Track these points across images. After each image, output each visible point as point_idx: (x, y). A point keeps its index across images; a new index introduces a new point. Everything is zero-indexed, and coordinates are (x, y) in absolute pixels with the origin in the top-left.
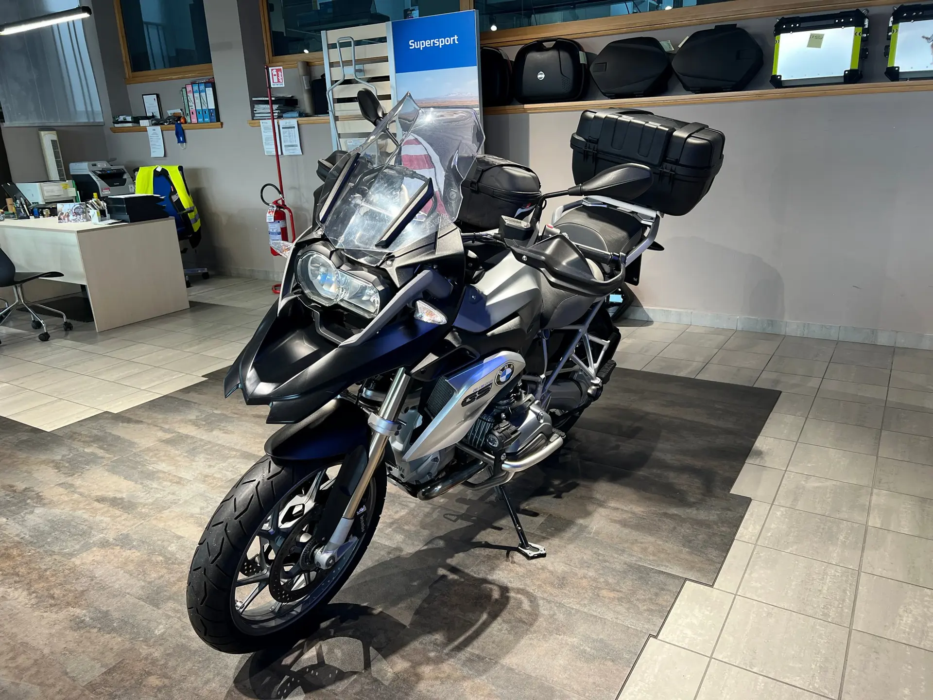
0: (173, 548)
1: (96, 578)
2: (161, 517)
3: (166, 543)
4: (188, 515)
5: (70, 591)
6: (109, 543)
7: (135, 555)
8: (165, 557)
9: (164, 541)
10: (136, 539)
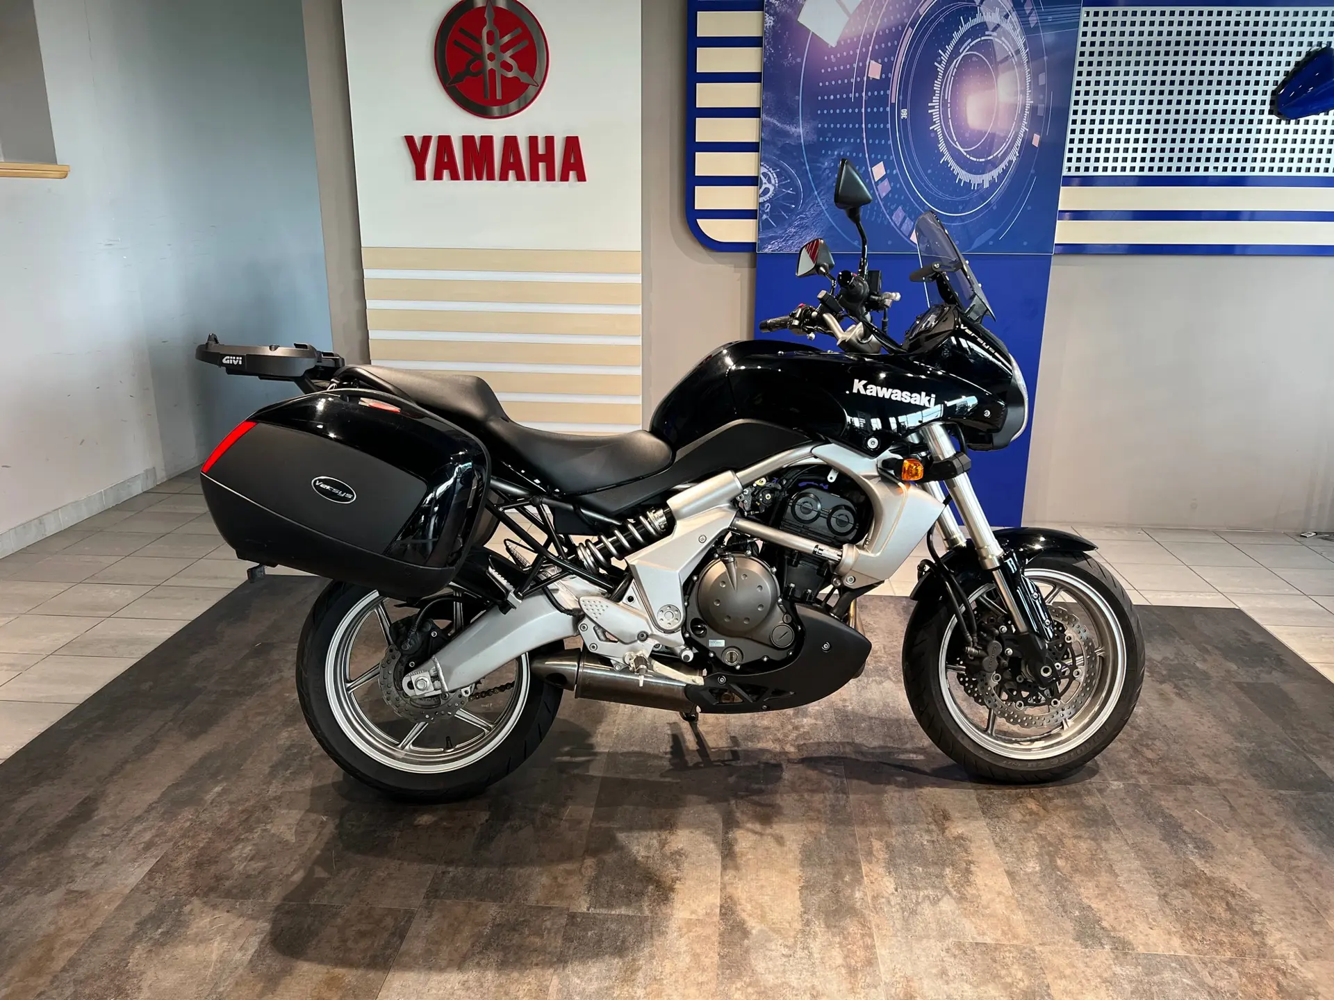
0: (1033, 866)
1: (1159, 895)
2: (1004, 933)
3: (1036, 880)
4: (966, 905)
5: (1202, 899)
6: (1115, 943)
7: (1087, 892)
8: (1052, 861)
9: (1036, 886)
10: (1071, 919)
